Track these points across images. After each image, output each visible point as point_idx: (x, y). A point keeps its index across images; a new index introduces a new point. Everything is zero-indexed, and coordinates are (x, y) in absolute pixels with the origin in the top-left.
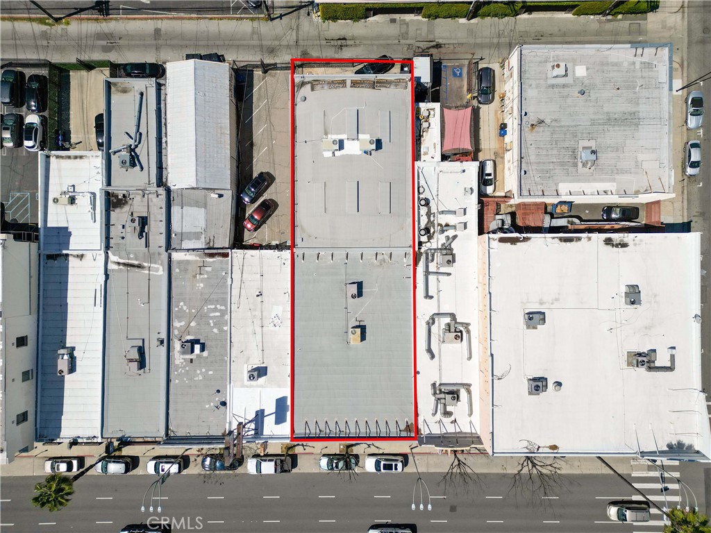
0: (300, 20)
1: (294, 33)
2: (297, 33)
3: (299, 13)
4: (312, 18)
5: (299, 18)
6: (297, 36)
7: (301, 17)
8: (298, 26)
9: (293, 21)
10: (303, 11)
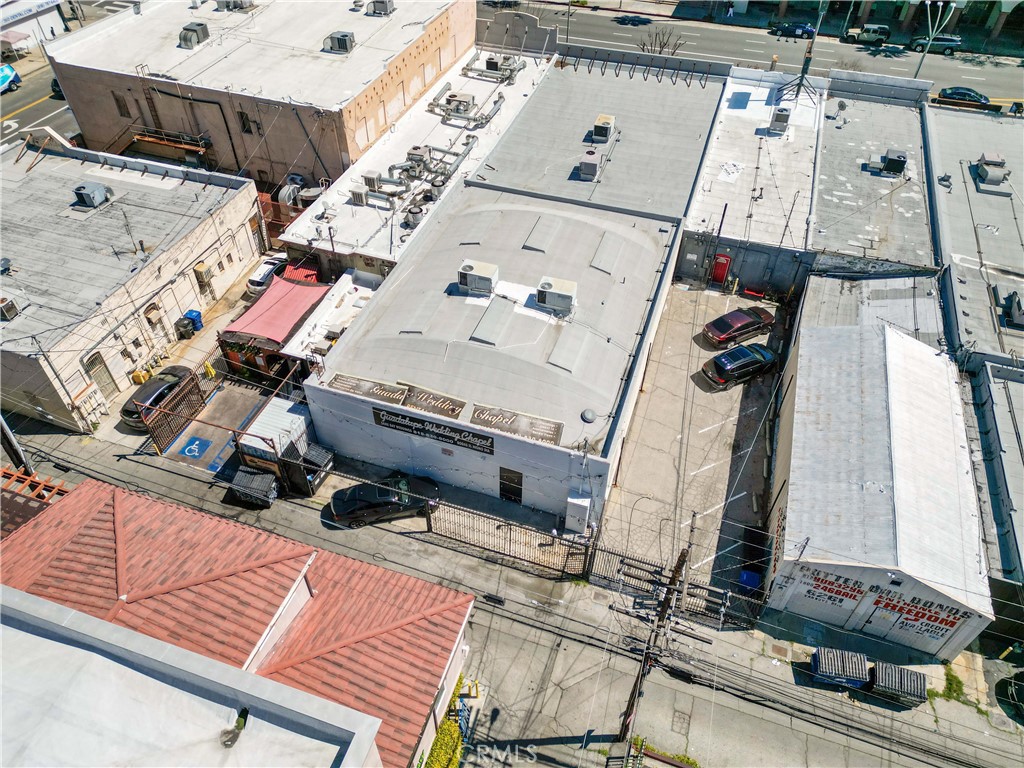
0: (527, 705)
1: (558, 673)
2: (548, 669)
3: (525, 729)
4: (490, 698)
5: (530, 712)
6: (552, 660)
7: (521, 714)
8: (541, 689)
9: (549, 710)
10: (510, 731)
